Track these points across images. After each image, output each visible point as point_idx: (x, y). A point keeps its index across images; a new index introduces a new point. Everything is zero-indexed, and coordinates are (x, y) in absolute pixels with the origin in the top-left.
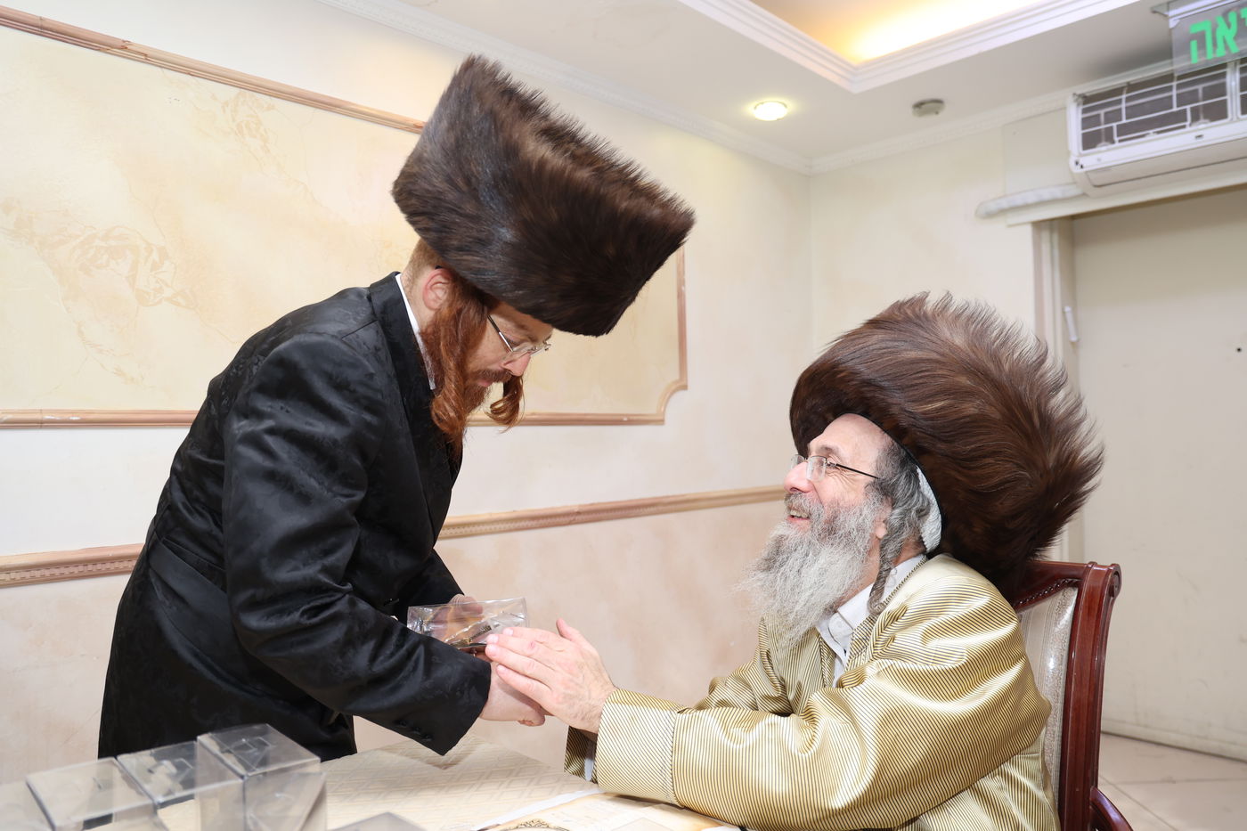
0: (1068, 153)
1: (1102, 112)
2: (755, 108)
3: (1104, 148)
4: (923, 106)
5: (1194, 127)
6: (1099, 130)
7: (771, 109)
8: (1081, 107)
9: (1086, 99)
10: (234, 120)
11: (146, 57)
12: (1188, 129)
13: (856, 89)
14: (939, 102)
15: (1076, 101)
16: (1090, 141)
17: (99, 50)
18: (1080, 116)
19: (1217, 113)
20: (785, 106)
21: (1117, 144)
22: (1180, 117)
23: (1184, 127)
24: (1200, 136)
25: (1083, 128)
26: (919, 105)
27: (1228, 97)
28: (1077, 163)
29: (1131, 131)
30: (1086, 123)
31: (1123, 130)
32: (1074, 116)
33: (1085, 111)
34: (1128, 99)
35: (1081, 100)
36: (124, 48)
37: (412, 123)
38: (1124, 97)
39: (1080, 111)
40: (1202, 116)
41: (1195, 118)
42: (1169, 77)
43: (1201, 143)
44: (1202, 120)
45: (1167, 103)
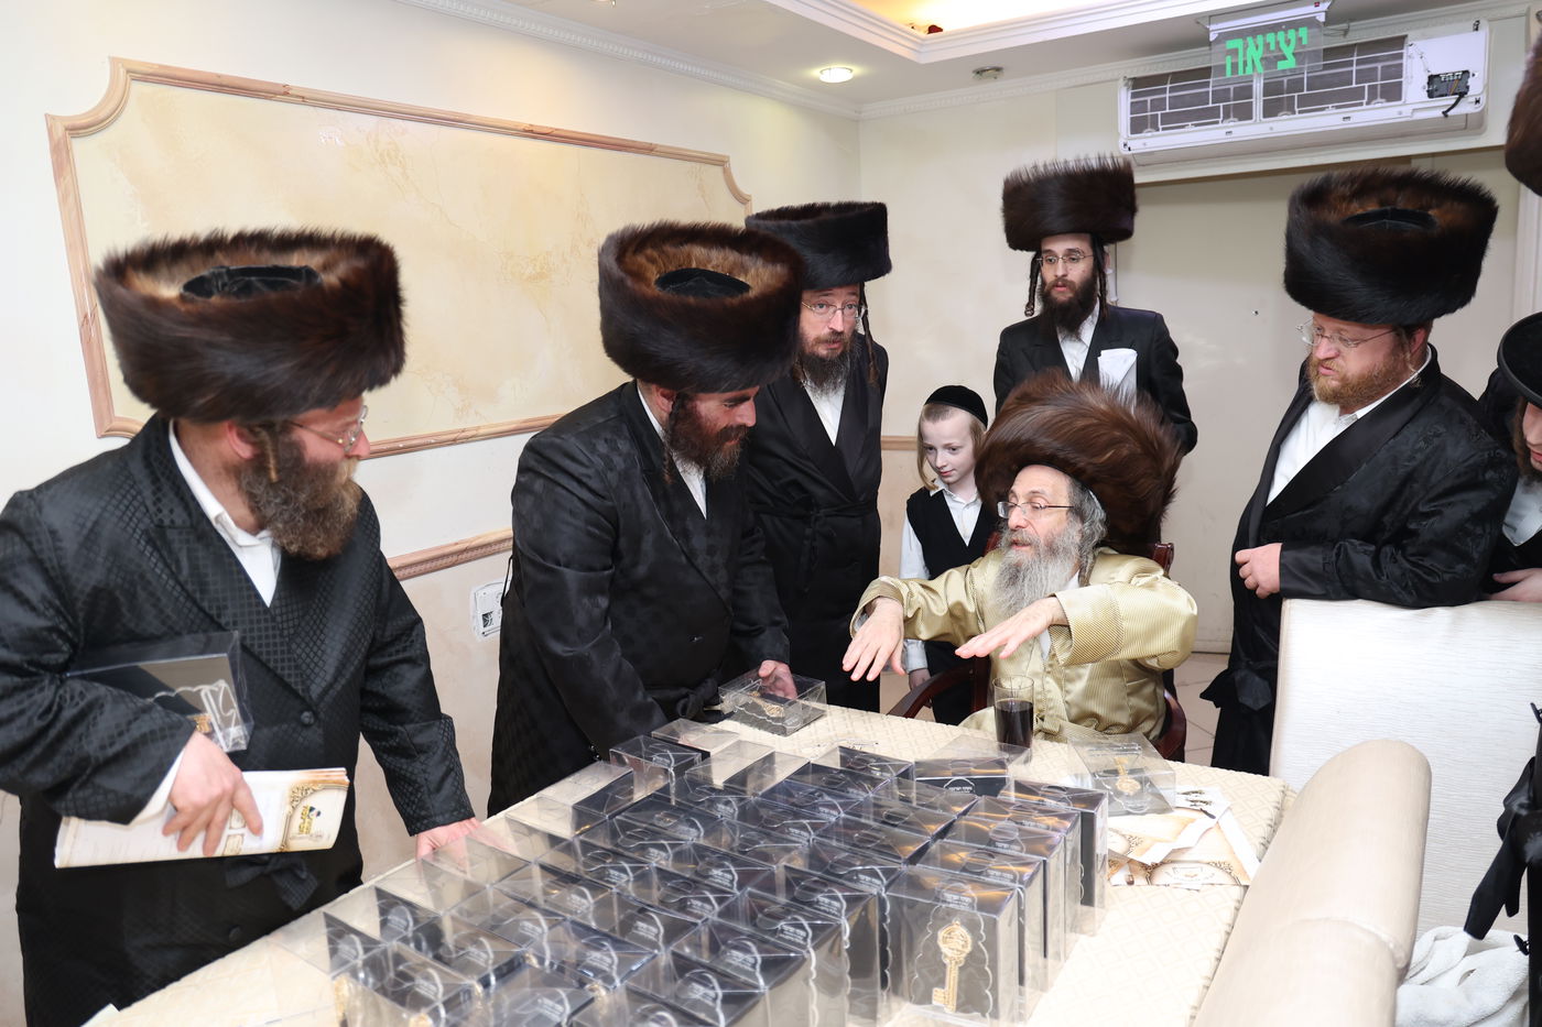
0: (1119, 134)
1: (1149, 99)
2: (821, 72)
3: (1149, 134)
4: (984, 74)
5: (1225, 124)
6: (1146, 116)
7: (837, 73)
8: (1131, 91)
9: (1137, 83)
10: (377, 151)
11: (303, 99)
12: (1220, 125)
13: (924, 60)
14: (998, 69)
15: (1126, 85)
16: (1137, 126)
17: (266, 98)
18: (1130, 100)
19: (1244, 113)
20: (851, 71)
21: (1161, 132)
22: (1213, 113)
23: (1217, 123)
24: (1230, 132)
25: (1131, 113)
26: (980, 72)
27: (1253, 100)
28: (1125, 145)
29: (1174, 120)
30: (1135, 107)
31: (1167, 119)
32: (1124, 99)
33: (1134, 95)
34: (1172, 90)
35: (1130, 83)
36: (286, 94)
37: (519, 128)
38: (1168, 86)
39: (1130, 95)
40: (1232, 114)
41: (1227, 116)
42: (1205, 72)
43: (1229, 139)
44: (1232, 119)
45: (1203, 98)
